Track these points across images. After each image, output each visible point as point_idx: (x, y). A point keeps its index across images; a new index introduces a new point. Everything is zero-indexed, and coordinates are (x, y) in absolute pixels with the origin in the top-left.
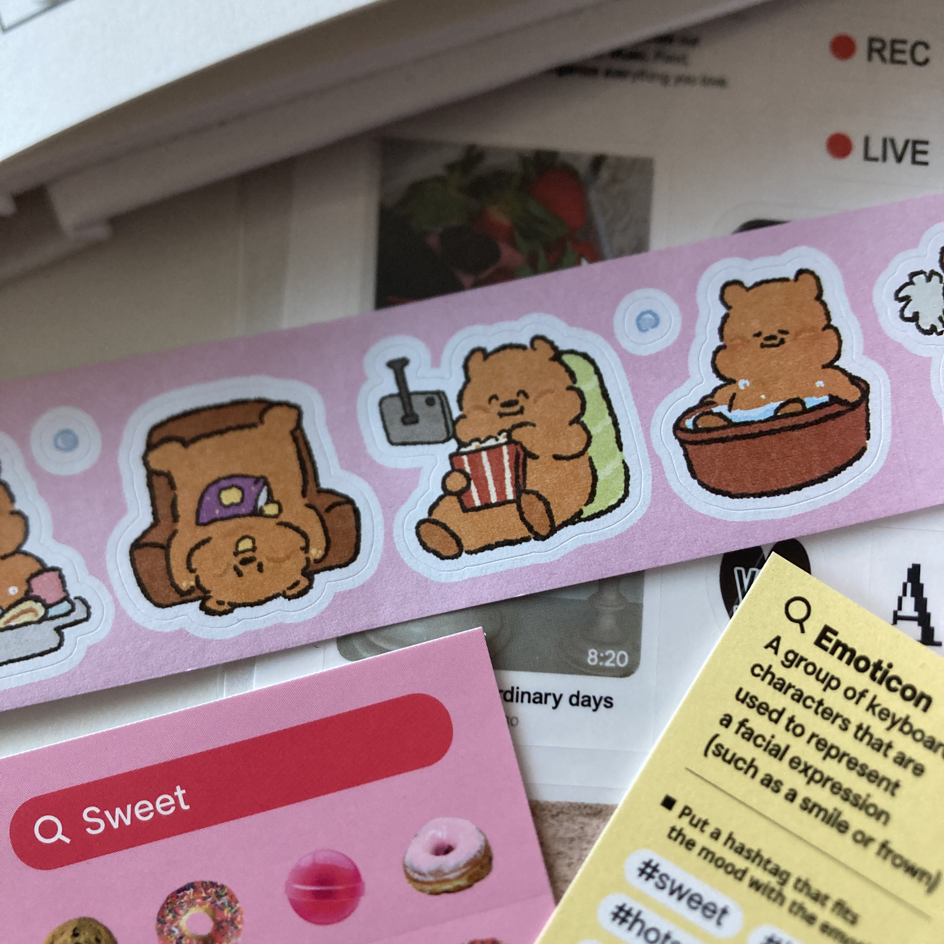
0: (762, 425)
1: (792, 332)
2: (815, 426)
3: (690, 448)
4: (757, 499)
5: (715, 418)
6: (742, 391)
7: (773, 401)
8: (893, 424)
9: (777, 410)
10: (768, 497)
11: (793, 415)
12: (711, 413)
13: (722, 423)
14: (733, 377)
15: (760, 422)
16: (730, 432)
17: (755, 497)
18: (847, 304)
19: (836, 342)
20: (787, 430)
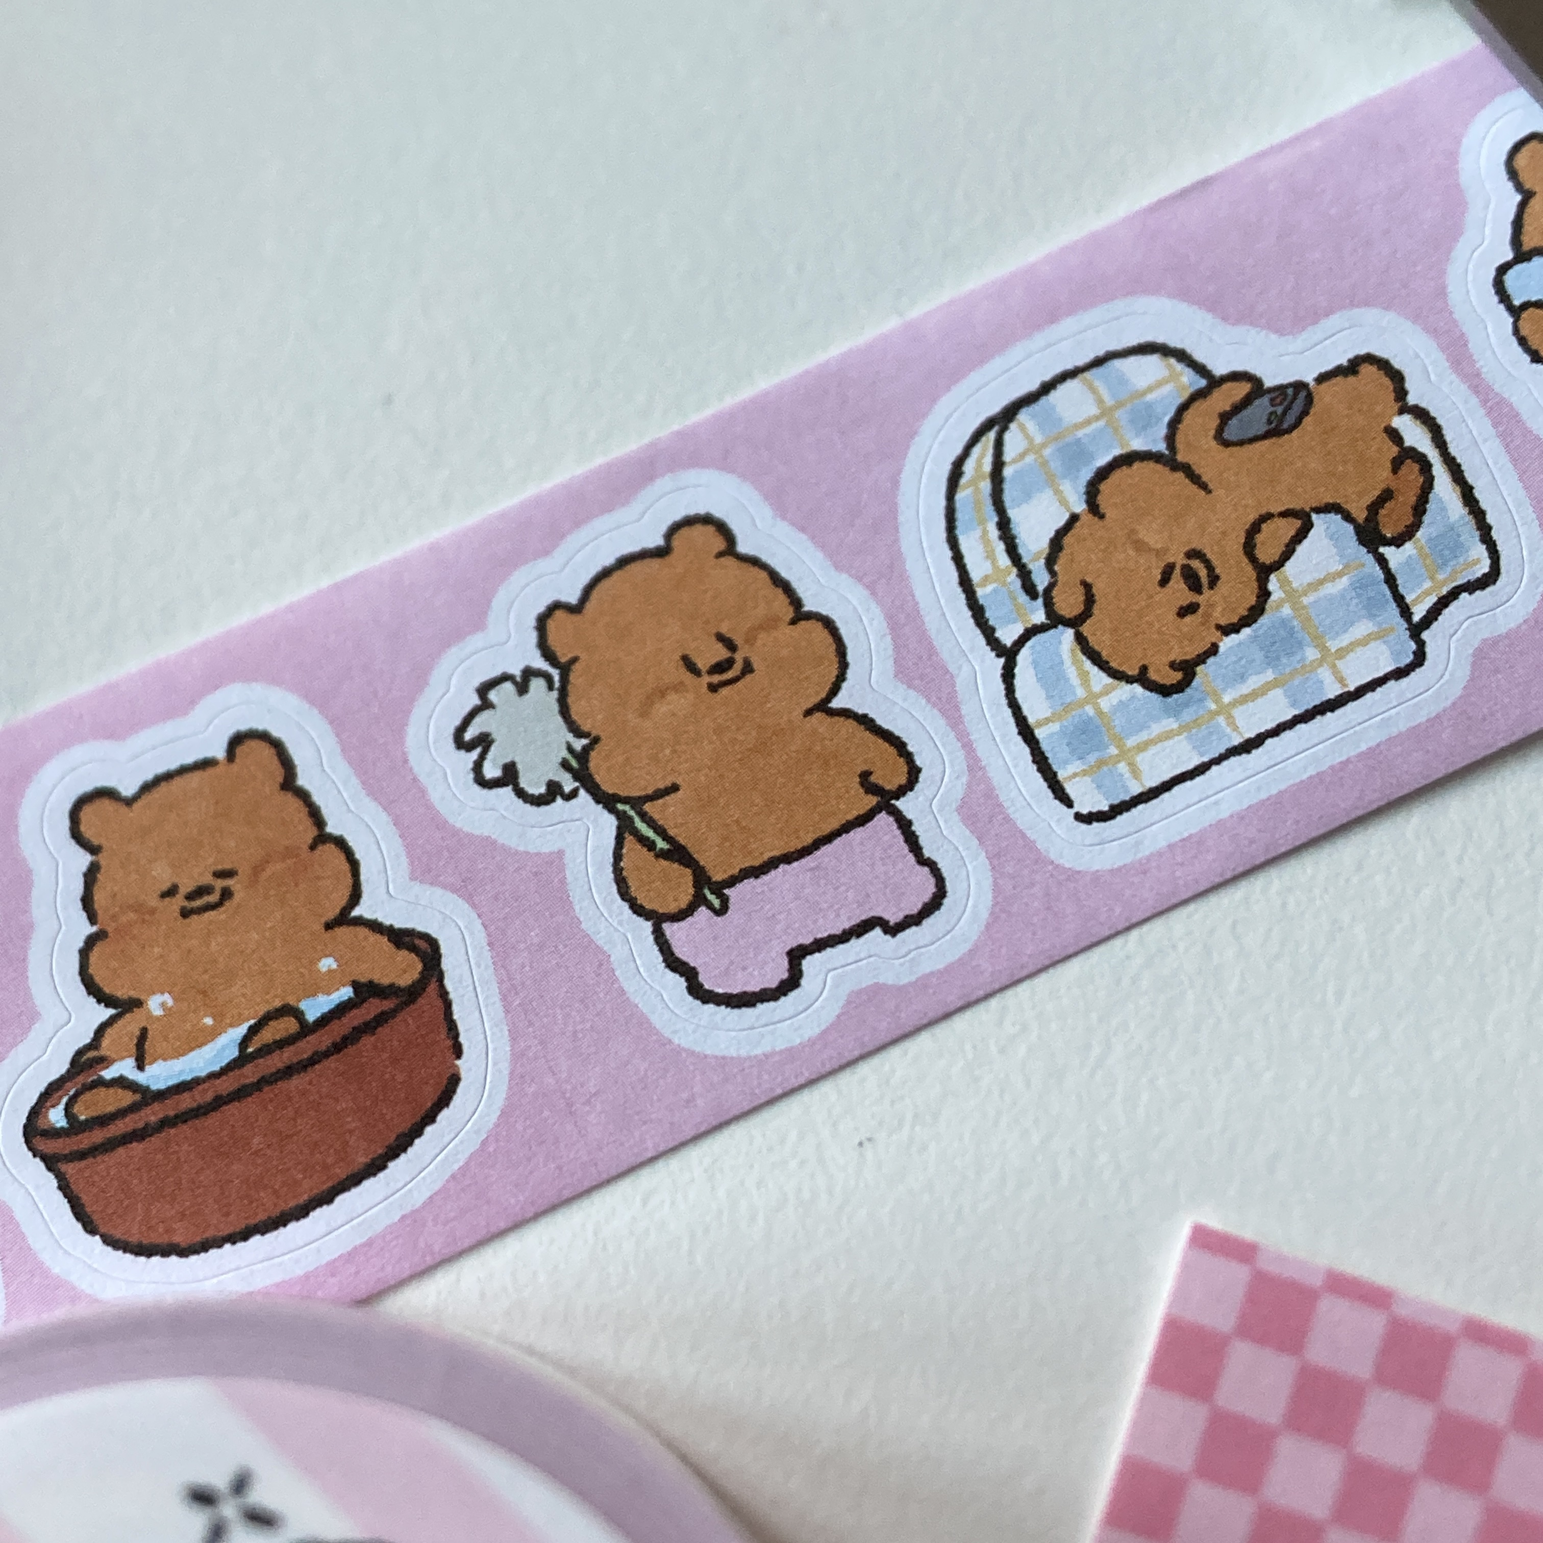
0: (218, 1081)
1: (244, 871)
2: (335, 1056)
3: (70, 1169)
4: (240, 1245)
5: (112, 1091)
6: (158, 1019)
7: (232, 1025)
8: (507, 1012)
9: (245, 1042)
10: (263, 1234)
11: (281, 1044)
12: (101, 1083)
13: (127, 1098)
14: (133, 994)
15: (212, 1076)
16: (152, 1114)
17: (234, 1243)
18: (355, 781)
19: (346, 867)
20: (276, 1081)
